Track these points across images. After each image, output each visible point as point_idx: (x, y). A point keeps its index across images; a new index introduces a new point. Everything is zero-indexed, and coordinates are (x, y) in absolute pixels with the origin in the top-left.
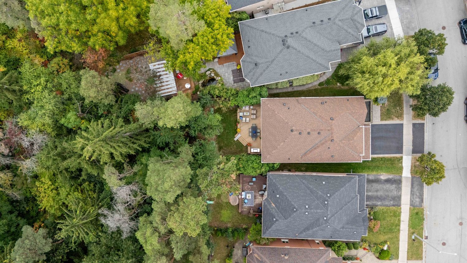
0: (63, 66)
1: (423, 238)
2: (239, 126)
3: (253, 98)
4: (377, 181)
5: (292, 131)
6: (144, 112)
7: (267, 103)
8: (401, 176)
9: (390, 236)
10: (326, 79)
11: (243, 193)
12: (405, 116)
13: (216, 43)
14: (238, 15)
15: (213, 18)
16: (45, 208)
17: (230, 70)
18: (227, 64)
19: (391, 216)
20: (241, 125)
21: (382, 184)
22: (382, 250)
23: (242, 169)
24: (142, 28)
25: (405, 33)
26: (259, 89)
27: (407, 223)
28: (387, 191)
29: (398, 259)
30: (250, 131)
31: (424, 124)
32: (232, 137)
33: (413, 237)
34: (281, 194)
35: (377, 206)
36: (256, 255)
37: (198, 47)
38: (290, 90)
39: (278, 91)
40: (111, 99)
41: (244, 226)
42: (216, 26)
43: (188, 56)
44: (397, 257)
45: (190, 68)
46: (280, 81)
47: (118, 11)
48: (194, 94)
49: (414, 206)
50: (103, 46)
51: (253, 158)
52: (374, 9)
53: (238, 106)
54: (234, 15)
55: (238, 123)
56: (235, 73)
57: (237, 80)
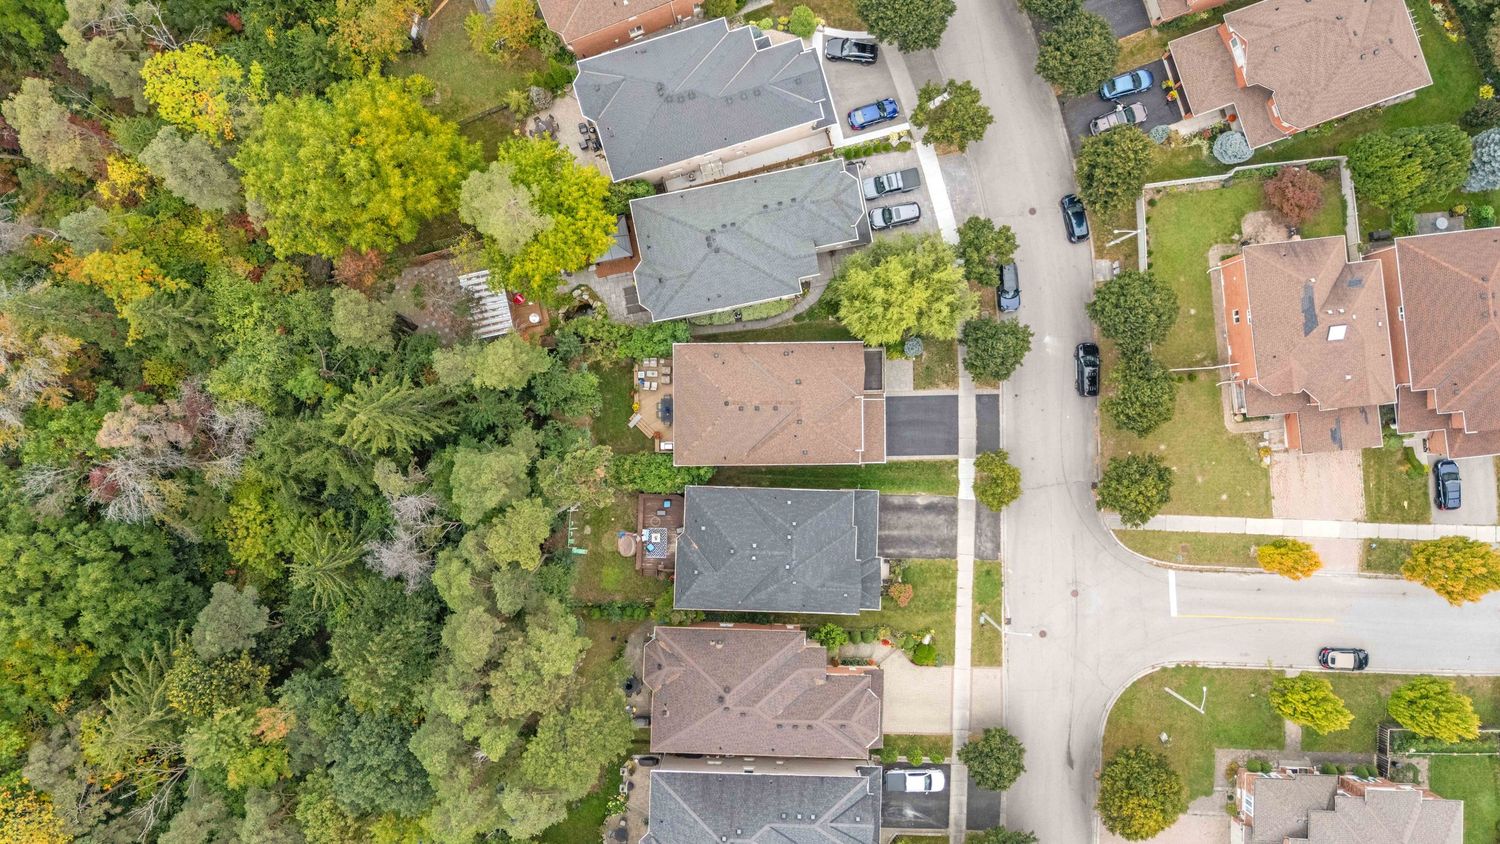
0: (292, 280)
1: (999, 624)
2: (636, 398)
3: (660, 342)
4: (909, 508)
5: (726, 404)
6: (449, 364)
7: (683, 352)
8: (956, 499)
9: (936, 617)
10: (807, 307)
11: (645, 532)
12: (961, 380)
13: (581, 241)
14: (629, 188)
15: (575, 200)
16: (247, 561)
17: (620, 288)
18: (615, 276)
19: (938, 578)
20: (643, 396)
21: (918, 513)
22: (921, 643)
23: (638, 481)
24: (445, 211)
25: (958, 221)
26: (671, 327)
27: (970, 592)
28: (929, 527)
29: (953, 663)
30: (660, 407)
31: (998, 396)
32: (624, 421)
33: (982, 621)
34: (710, 524)
35: (909, 557)
36: (662, 644)
37: (547, 251)
38: (738, 328)
39: (714, 331)
40: (386, 344)
41: (647, 600)
42: (582, 213)
43: (529, 266)
44: (951, 661)
45: (535, 286)
46: (719, 310)
47: (405, 189)
48: (548, 335)
49: (982, 558)
50: (373, 246)
51: (660, 459)
52: (893, 176)
53: (634, 359)
54: (621, 189)
55: (636, 392)
56: (630, 293)
57: (634, 308)
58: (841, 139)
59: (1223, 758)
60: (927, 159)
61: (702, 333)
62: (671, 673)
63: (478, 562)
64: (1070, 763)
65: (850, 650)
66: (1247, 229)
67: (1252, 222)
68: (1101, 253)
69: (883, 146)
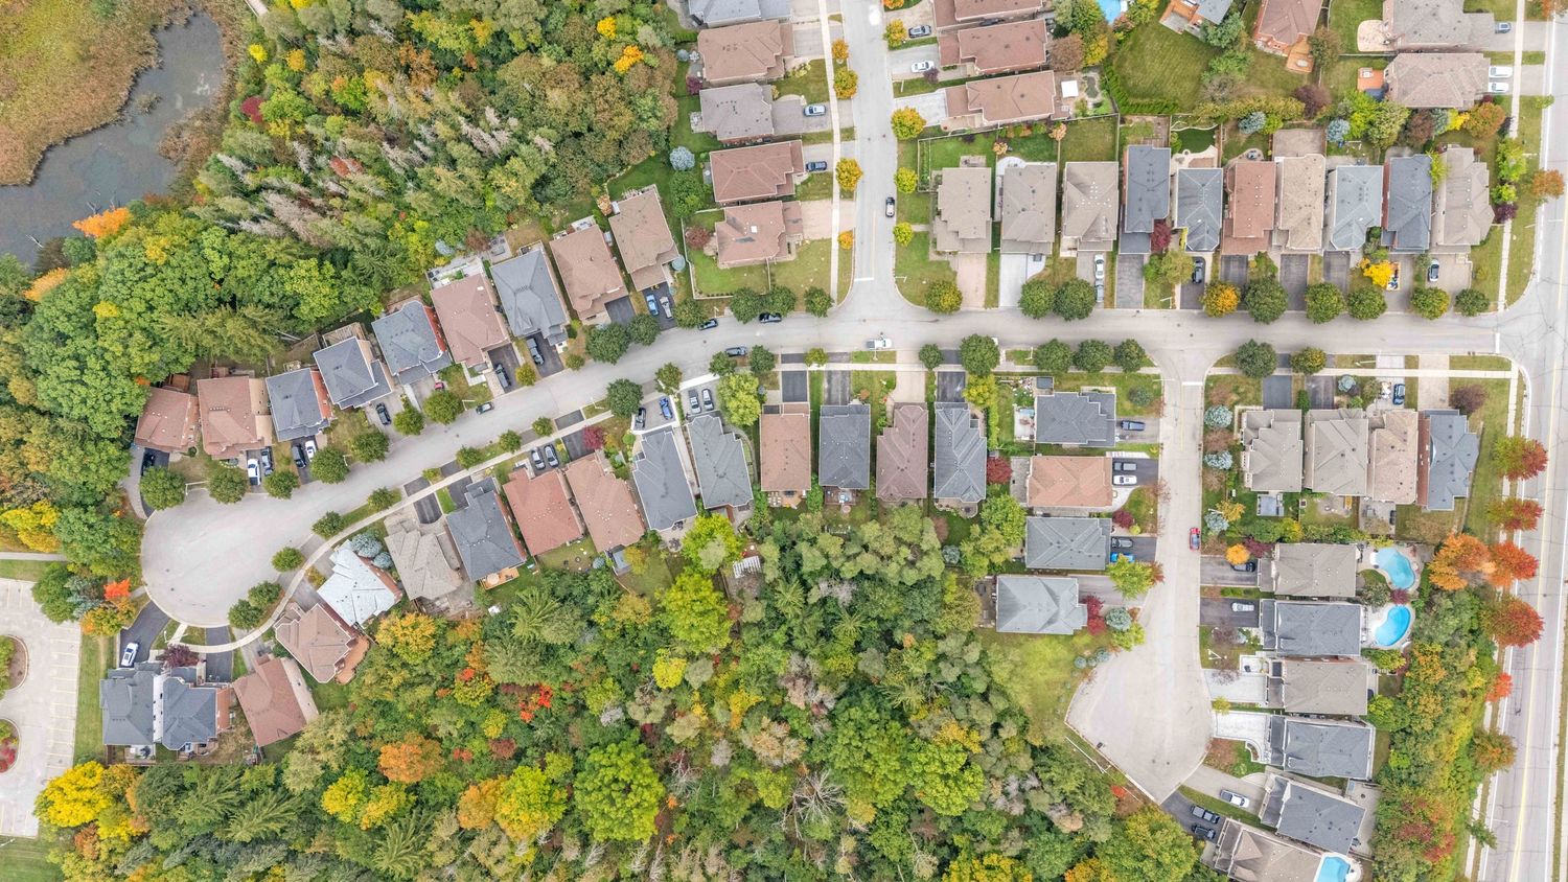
1: (877, 351)
3: (761, 496)
4: (829, 391)
5: (785, 469)
6: (771, 575)
7: (765, 487)
8: (825, 372)
9: (875, 379)
11: (840, 502)
12: (776, 370)
13: (722, 527)
14: (700, 509)
15: (707, 528)
17: (739, 513)
18: (734, 515)
19: (859, 378)
20: (784, 503)
21: (831, 387)
22: (886, 385)
23: (818, 504)
24: (715, 577)
25: (710, 375)
26: (755, 492)
27: (864, 364)
28: (837, 383)
29: (895, 371)
30: (788, 496)
31: (782, 356)
32: (794, 511)
33: (876, 359)
34: (835, 475)
35: (850, 391)
36: (884, 494)
37: (727, 540)
38: (755, 464)
41: (868, 500)
42: (712, 526)
43: (732, 546)
46: (748, 472)
47: (705, 591)
48: (759, 542)
49: (849, 360)
51: (809, 495)
52: (691, 401)
53: (768, 507)
54: (701, 512)
55: (782, 506)
56: (741, 509)
57: (747, 507)
58: (676, 423)
59: (933, 257)
60: (685, 385)
61: (757, 479)
62: (894, 490)
63: (842, 560)
64: (937, 321)
65: (889, 415)
66: (711, 253)
67: (709, 252)
68: (721, 313)
69: (679, 405)
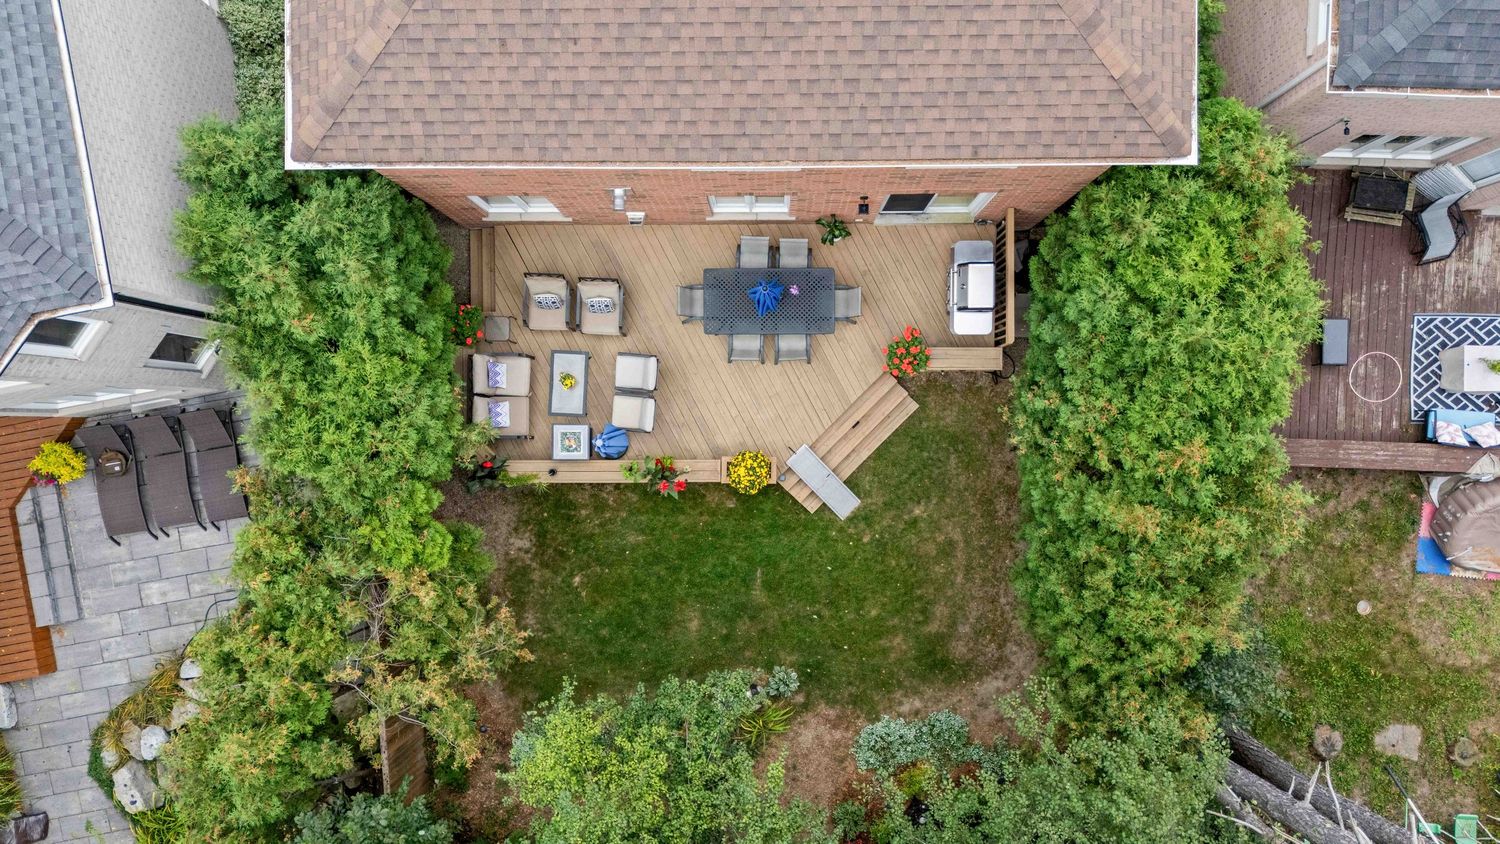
2: (700, 471)
17: (108, 550)
30: (752, 342)
32: (824, 539)
55: (664, 472)
